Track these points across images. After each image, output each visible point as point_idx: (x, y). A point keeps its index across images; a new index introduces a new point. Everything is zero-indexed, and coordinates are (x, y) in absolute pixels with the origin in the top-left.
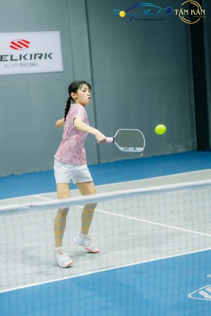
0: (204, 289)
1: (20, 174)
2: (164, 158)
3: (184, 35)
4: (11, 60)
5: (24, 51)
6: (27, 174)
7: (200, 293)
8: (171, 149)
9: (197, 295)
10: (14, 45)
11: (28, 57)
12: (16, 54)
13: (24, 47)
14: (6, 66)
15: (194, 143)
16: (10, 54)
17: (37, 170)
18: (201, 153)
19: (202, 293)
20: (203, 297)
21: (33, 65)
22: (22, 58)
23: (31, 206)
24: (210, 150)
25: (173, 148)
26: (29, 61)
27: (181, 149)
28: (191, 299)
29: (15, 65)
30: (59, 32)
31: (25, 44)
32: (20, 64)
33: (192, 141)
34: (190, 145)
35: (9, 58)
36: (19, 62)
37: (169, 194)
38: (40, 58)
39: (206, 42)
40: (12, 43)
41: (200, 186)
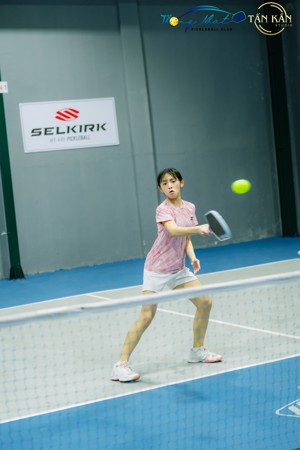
0: (295, 404)
1: (70, 268)
2: (243, 246)
3: (263, 98)
4: (58, 133)
5: (72, 122)
6: (79, 268)
7: (290, 408)
8: (251, 235)
9: (287, 411)
10: (61, 116)
11: (77, 129)
12: (63, 125)
13: (72, 118)
14: (51, 140)
15: (278, 227)
16: (55, 126)
17: (91, 264)
18: (286, 239)
19: (292, 408)
20: (294, 414)
21: (83, 138)
22: (71, 131)
23: (83, 308)
24: (298, 236)
25: (254, 234)
26: (78, 134)
27: (263, 236)
28: (279, 416)
29: (62, 139)
30: (113, 99)
31: (74, 113)
32: (68, 138)
33: (276, 225)
34: (274, 230)
35: (54, 131)
36: (66, 135)
37: (250, 289)
38: (91, 129)
39: (289, 106)
40: (59, 113)
41: (287, 279)
